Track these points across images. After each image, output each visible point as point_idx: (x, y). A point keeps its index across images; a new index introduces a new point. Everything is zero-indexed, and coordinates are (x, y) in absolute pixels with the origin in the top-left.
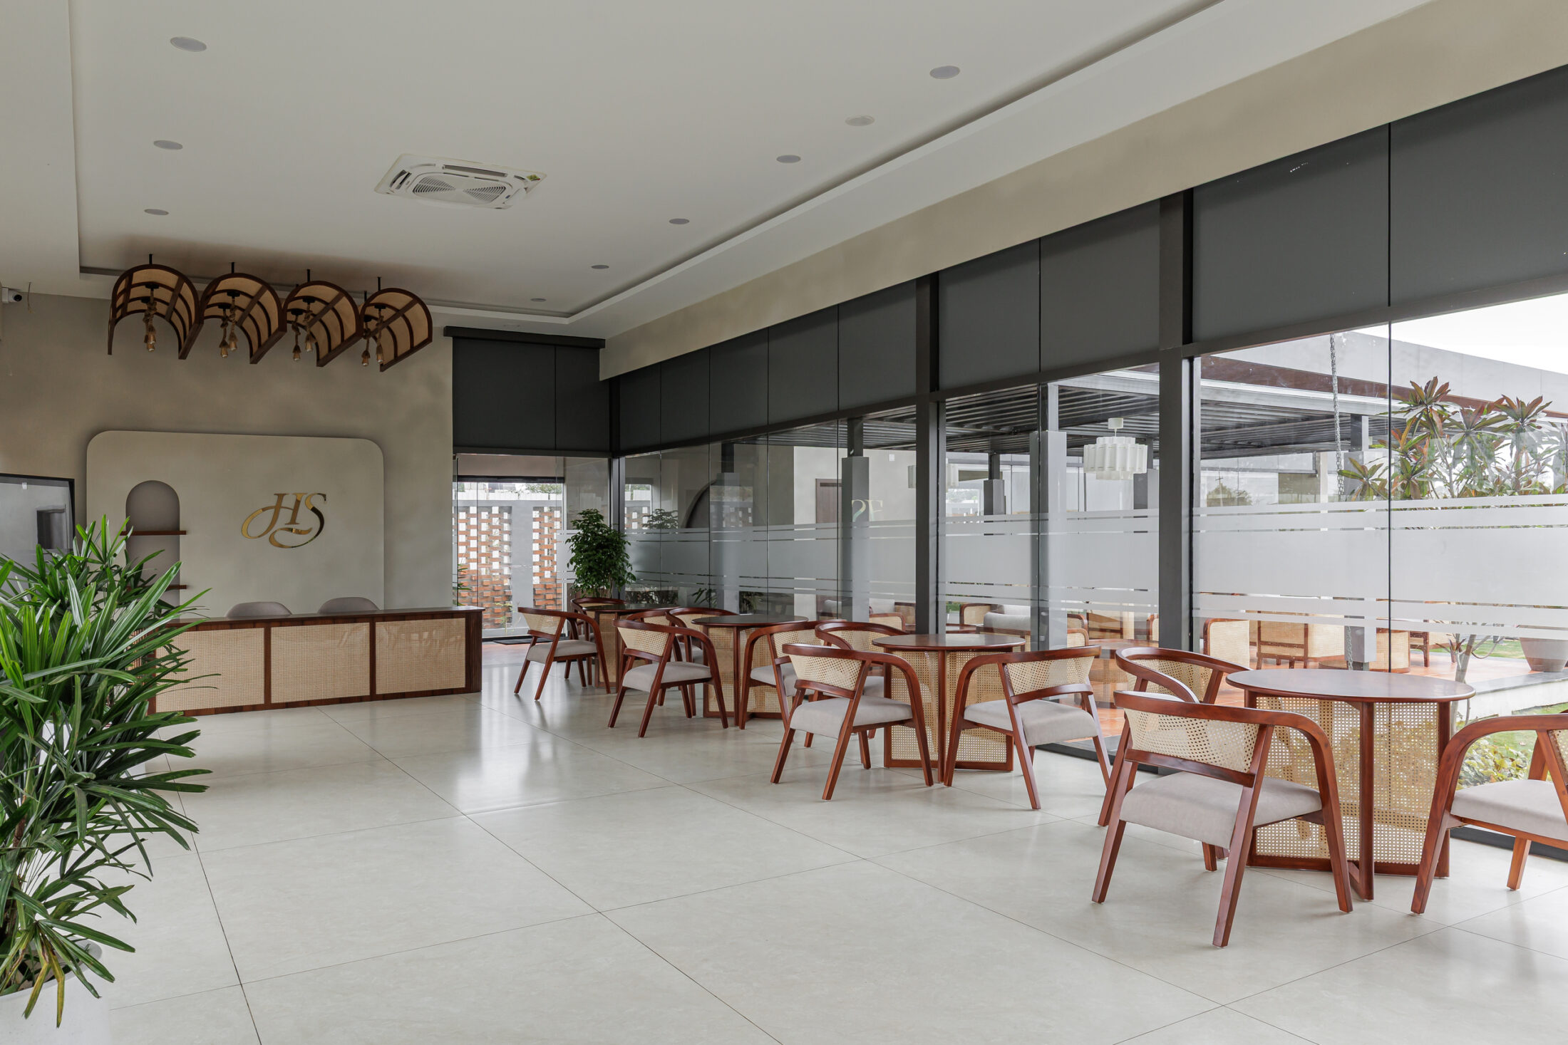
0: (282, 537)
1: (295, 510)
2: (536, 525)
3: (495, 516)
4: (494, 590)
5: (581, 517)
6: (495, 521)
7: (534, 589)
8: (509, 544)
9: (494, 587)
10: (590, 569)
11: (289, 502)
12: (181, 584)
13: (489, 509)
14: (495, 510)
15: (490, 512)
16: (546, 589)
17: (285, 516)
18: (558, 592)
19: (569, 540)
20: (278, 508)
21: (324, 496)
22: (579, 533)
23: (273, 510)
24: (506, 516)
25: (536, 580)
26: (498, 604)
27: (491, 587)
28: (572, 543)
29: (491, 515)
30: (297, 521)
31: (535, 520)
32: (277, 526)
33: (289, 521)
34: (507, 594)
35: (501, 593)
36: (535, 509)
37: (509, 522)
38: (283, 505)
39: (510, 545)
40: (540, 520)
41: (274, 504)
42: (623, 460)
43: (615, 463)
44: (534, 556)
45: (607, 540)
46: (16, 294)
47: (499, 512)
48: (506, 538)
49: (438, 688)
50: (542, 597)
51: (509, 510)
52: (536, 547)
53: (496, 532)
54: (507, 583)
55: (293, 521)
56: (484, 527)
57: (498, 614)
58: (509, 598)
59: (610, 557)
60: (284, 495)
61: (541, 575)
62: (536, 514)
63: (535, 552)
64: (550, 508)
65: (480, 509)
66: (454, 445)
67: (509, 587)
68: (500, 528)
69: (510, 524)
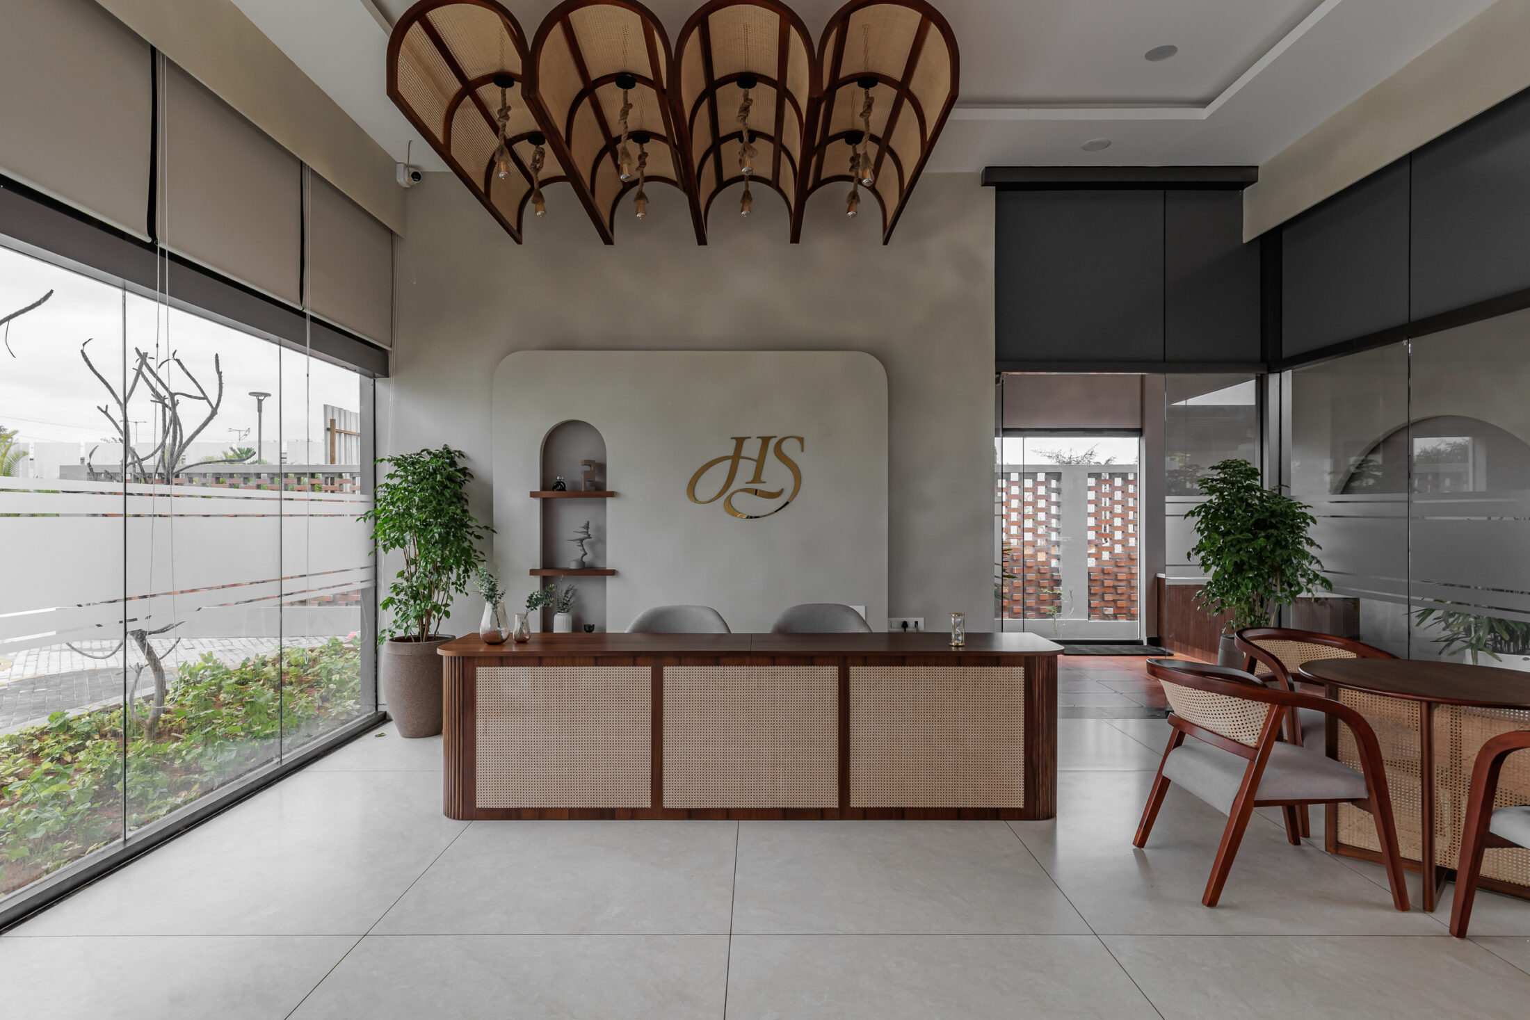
0: (745, 502)
1: (760, 463)
2: (1091, 495)
3: (1041, 483)
4: (1039, 572)
5: (1215, 474)
6: (1041, 490)
7: (1089, 575)
8: (1058, 517)
9: (1039, 569)
10: (1239, 568)
11: (751, 449)
12: (608, 568)
13: (1033, 475)
14: (1041, 477)
15: (1035, 480)
16: (1104, 574)
17: (746, 470)
18: (1132, 585)
19: (1192, 513)
20: (736, 457)
21: (801, 440)
22: (1210, 501)
23: (729, 462)
24: (1054, 484)
25: (1092, 563)
26: (1046, 590)
27: (1035, 568)
28: (1197, 519)
29: (1036, 483)
30: (763, 478)
31: (1090, 489)
32: (738, 483)
33: (751, 478)
34: (1055, 578)
35: (1048, 576)
36: (1090, 475)
37: (1058, 491)
38: (743, 454)
39: (1059, 519)
40: (1097, 489)
41: (730, 452)
42: (1288, 375)
43: (1273, 380)
44: (1089, 532)
45: (1273, 514)
46: (412, 170)
47: (1046, 479)
48: (1054, 510)
49: (970, 804)
50: (1099, 583)
51: (1058, 477)
52: (1091, 522)
53: (1042, 504)
54: (1054, 563)
55: (757, 478)
56: (1029, 497)
57: (1043, 602)
58: (1058, 582)
59: (1279, 544)
60: (744, 439)
61: (1098, 557)
62: (1092, 482)
63: (1090, 528)
64: (1110, 474)
65: (1023, 476)
66: (997, 360)
67: (1057, 570)
68: (1047, 498)
69: (1059, 494)
